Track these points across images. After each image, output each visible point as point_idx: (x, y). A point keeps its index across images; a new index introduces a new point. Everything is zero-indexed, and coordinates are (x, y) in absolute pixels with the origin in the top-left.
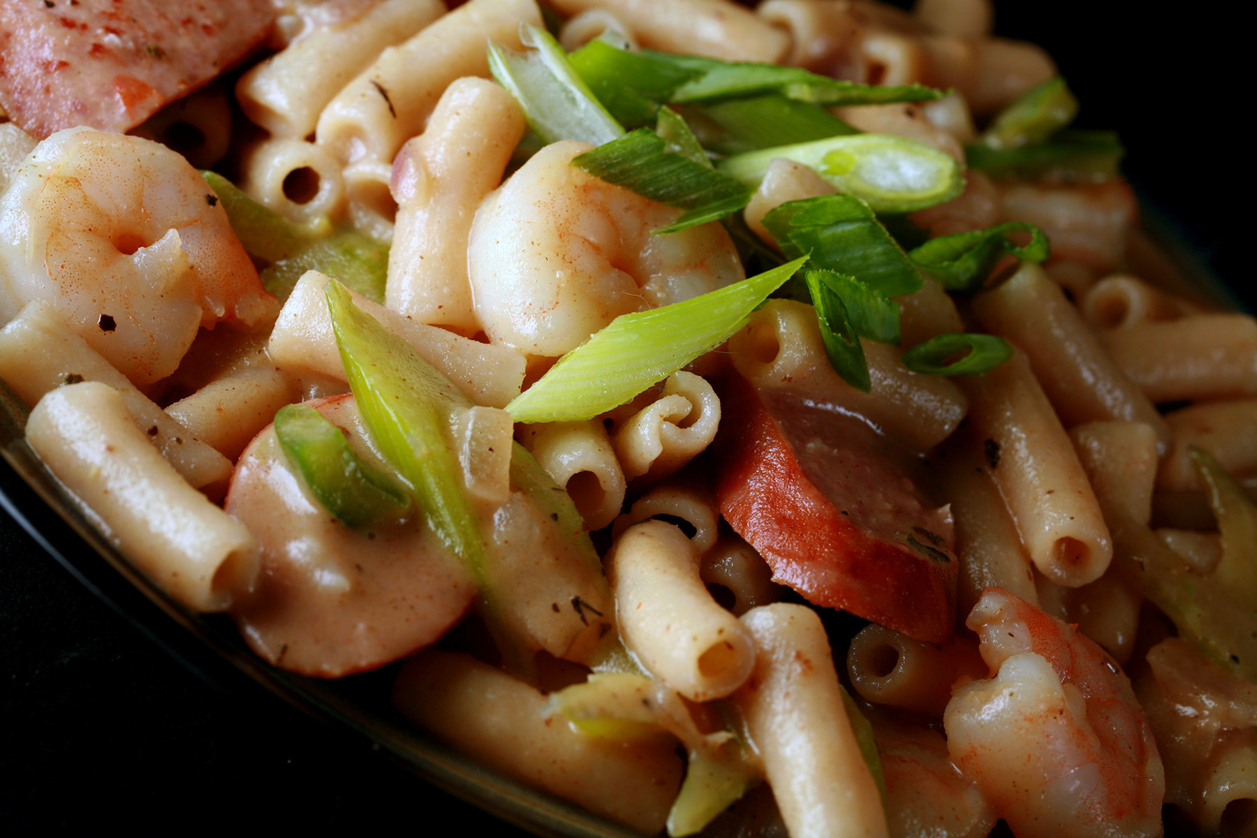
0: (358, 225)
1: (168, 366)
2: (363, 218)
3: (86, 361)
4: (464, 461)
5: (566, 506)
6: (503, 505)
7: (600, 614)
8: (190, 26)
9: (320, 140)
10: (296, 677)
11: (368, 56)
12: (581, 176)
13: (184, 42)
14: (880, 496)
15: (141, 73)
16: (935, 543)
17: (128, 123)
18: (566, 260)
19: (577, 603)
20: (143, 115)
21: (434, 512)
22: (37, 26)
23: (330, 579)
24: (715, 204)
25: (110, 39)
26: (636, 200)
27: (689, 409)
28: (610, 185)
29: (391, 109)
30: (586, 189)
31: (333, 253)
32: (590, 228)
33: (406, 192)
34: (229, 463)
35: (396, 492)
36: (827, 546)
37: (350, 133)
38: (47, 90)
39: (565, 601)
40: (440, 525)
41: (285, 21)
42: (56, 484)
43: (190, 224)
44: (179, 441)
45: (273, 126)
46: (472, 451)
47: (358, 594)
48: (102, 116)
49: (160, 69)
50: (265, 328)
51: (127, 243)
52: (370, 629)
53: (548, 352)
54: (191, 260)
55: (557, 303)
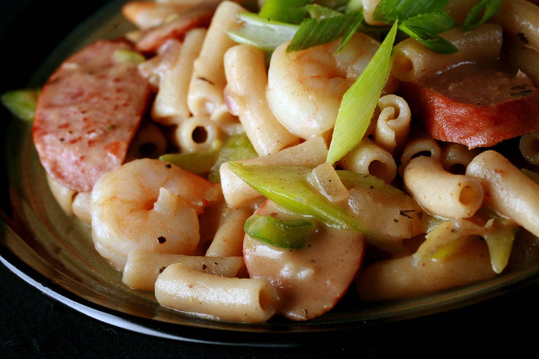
0: (231, 134)
1: (196, 238)
2: (230, 130)
3: (163, 260)
4: (323, 193)
5: (374, 180)
6: (349, 198)
7: (413, 211)
8: (118, 109)
9: (195, 113)
10: (318, 318)
11: (190, 69)
12: (293, 55)
13: (120, 116)
14: (490, 87)
15: (112, 139)
16: (523, 88)
17: (120, 161)
18: (309, 90)
19: (402, 213)
20: (123, 154)
21: (326, 220)
22: (63, 151)
23: (304, 274)
24: (351, 27)
25: (92, 136)
26: (321, 48)
27: (393, 109)
28: (307, 50)
29: (211, 83)
30: (299, 58)
31: (228, 151)
32: (311, 71)
33: (236, 110)
34: (240, 258)
35: (307, 223)
36: (480, 122)
37: (203, 103)
38: (83, 171)
39: (397, 215)
40: (332, 222)
41: (152, 80)
42: (182, 313)
43: (167, 180)
44: (216, 263)
45: (176, 121)
46: (323, 187)
47: (319, 271)
48: (109, 165)
49: (118, 132)
50: (221, 199)
51: (149, 205)
52: (332, 280)
53: (328, 128)
54: (176, 194)
55: (318, 108)
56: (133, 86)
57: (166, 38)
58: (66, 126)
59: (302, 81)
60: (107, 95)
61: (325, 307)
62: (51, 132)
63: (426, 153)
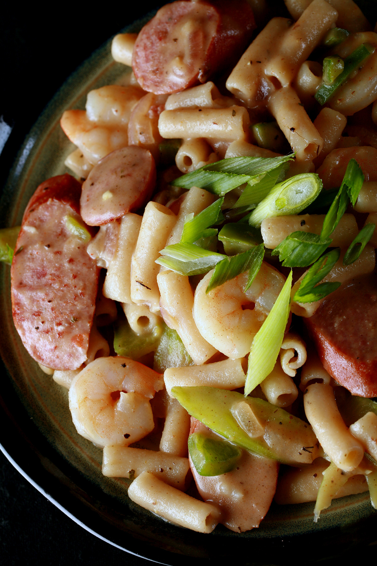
3: (130, 461)
4: (245, 429)
5: (282, 416)
6: (264, 434)
7: (313, 447)
8: (77, 298)
10: (248, 531)
12: (212, 292)
13: (79, 306)
14: (367, 321)
15: (76, 331)
18: (227, 329)
19: (304, 449)
20: (87, 345)
21: (249, 449)
22: (39, 339)
23: (236, 495)
24: (255, 260)
25: (60, 328)
26: (233, 281)
27: (293, 353)
28: (222, 285)
29: (148, 288)
34: (186, 461)
35: (234, 452)
38: (58, 357)
39: (301, 450)
40: (254, 452)
41: (100, 264)
43: (124, 377)
44: (170, 468)
46: (245, 425)
47: (246, 493)
48: (77, 354)
49: (80, 324)
52: (256, 504)
53: (245, 354)
55: (235, 345)
56: (85, 270)
58: (38, 314)
59: (221, 320)
60: (66, 281)
61: (254, 526)
62: (28, 319)
63: (320, 381)
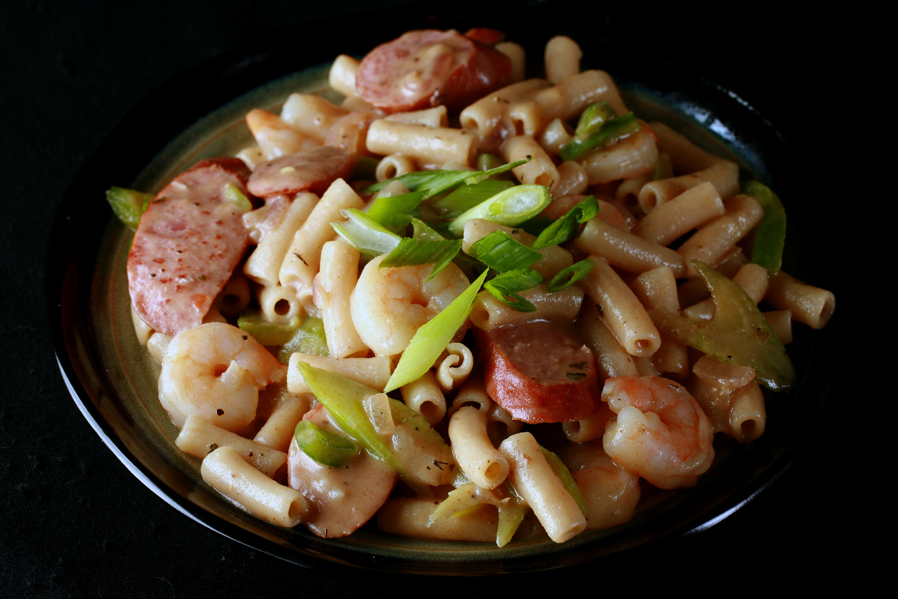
0: (311, 315)
1: (252, 416)
3: (216, 435)
4: (372, 421)
5: (421, 421)
6: (394, 434)
7: (446, 464)
8: (214, 258)
9: (284, 285)
10: (334, 539)
11: (290, 240)
12: (385, 270)
13: (213, 267)
14: (552, 356)
15: (200, 290)
16: (580, 368)
17: (202, 315)
18: (389, 312)
19: (436, 463)
20: (207, 309)
21: (369, 448)
22: (151, 288)
23: (335, 494)
24: (447, 254)
25: (182, 281)
26: (412, 269)
27: (458, 358)
28: (399, 268)
29: (305, 263)
30: (389, 275)
31: (303, 333)
32: (398, 292)
33: (318, 299)
34: (284, 454)
35: (350, 445)
36: (529, 398)
37: (293, 279)
38: (166, 314)
39: (431, 463)
40: (373, 452)
41: (252, 234)
42: (220, 494)
43: (240, 351)
44: (262, 455)
45: (265, 283)
46: (374, 416)
47: (348, 495)
48: (191, 316)
49: (207, 284)
50: (284, 383)
51: (219, 371)
52: (357, 509)
53: (397, 352)
54: (245, 368)
55: (392, 333)
56: (233, 235)
57: (277, 193)
58: (161, 261)
59: (385, 301)
60: (206, 238)
61: (345, 532)
62: (146, 263)
63: (476, 405)
